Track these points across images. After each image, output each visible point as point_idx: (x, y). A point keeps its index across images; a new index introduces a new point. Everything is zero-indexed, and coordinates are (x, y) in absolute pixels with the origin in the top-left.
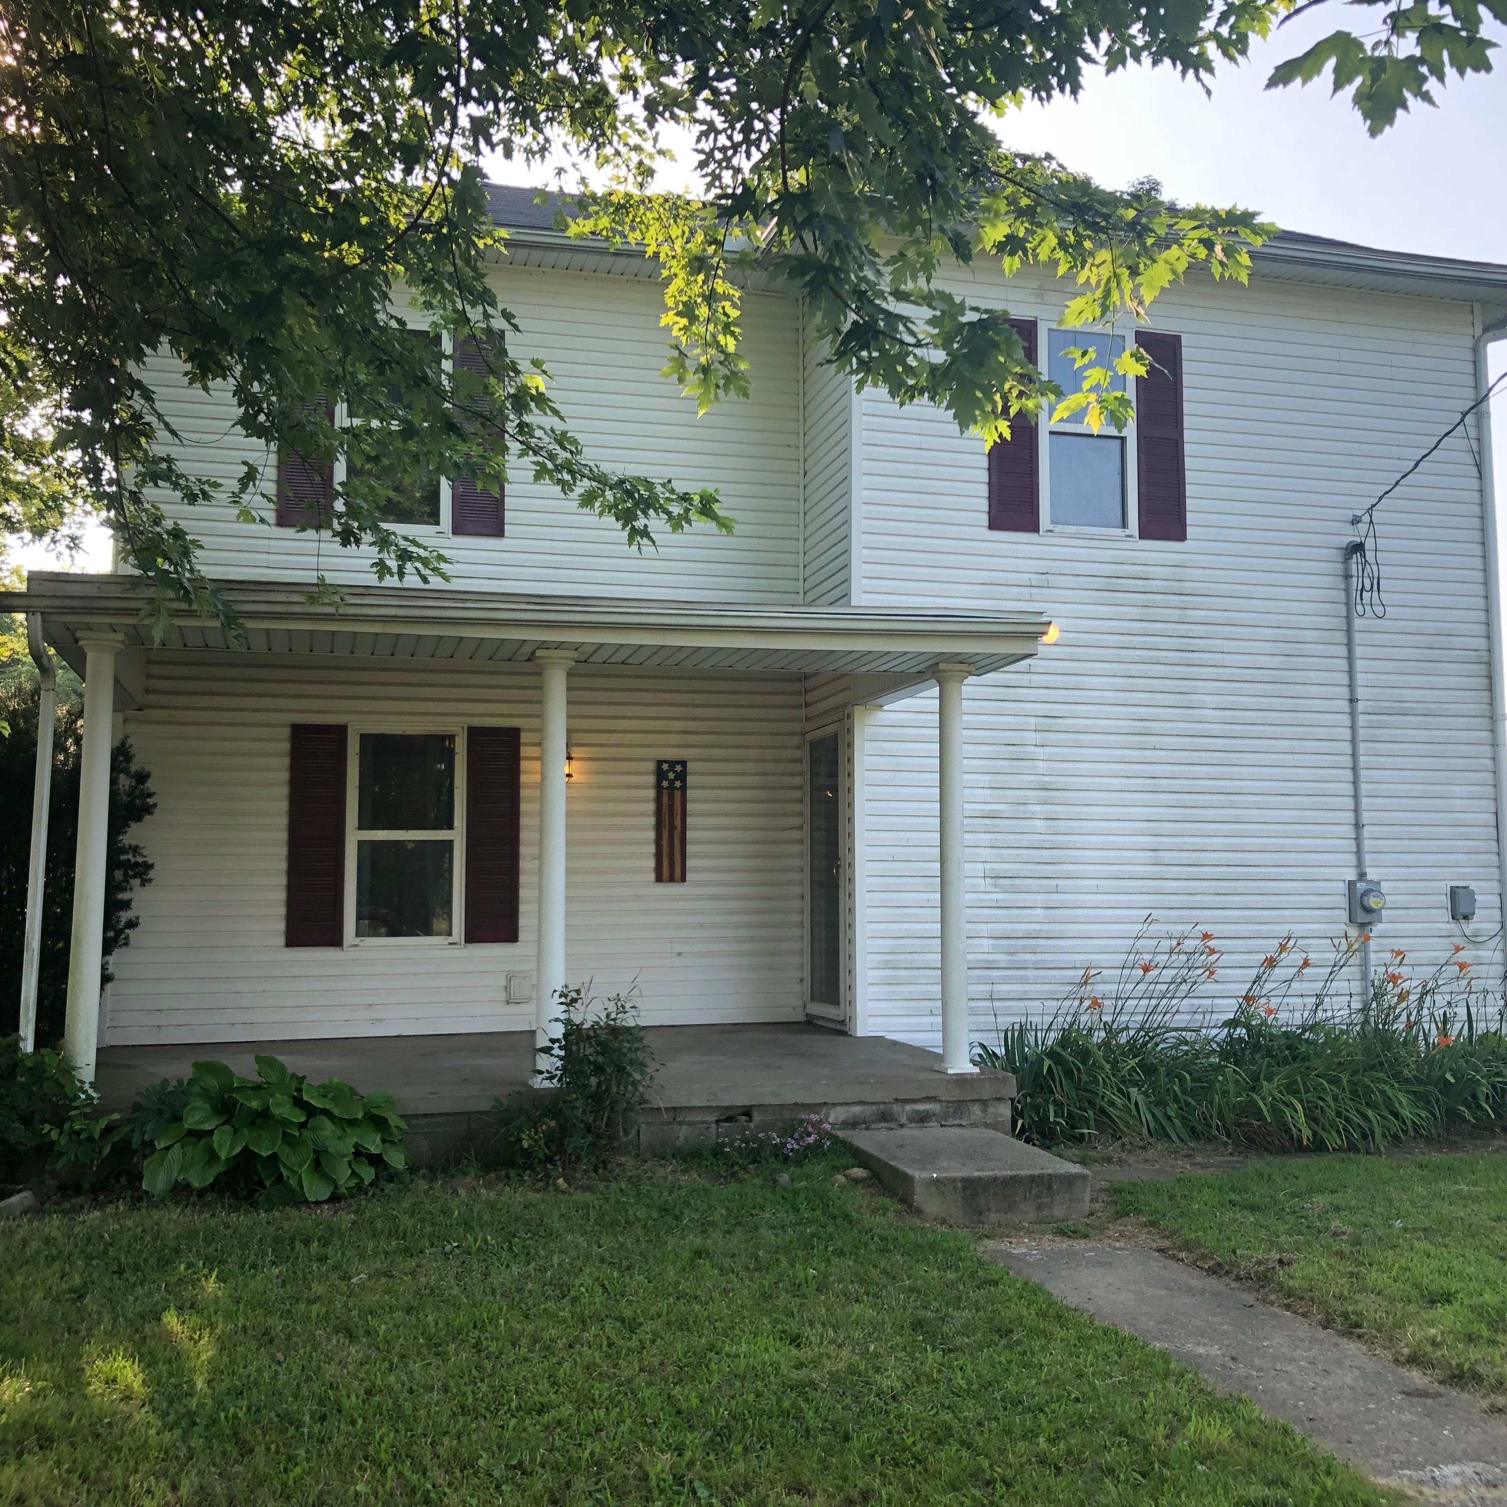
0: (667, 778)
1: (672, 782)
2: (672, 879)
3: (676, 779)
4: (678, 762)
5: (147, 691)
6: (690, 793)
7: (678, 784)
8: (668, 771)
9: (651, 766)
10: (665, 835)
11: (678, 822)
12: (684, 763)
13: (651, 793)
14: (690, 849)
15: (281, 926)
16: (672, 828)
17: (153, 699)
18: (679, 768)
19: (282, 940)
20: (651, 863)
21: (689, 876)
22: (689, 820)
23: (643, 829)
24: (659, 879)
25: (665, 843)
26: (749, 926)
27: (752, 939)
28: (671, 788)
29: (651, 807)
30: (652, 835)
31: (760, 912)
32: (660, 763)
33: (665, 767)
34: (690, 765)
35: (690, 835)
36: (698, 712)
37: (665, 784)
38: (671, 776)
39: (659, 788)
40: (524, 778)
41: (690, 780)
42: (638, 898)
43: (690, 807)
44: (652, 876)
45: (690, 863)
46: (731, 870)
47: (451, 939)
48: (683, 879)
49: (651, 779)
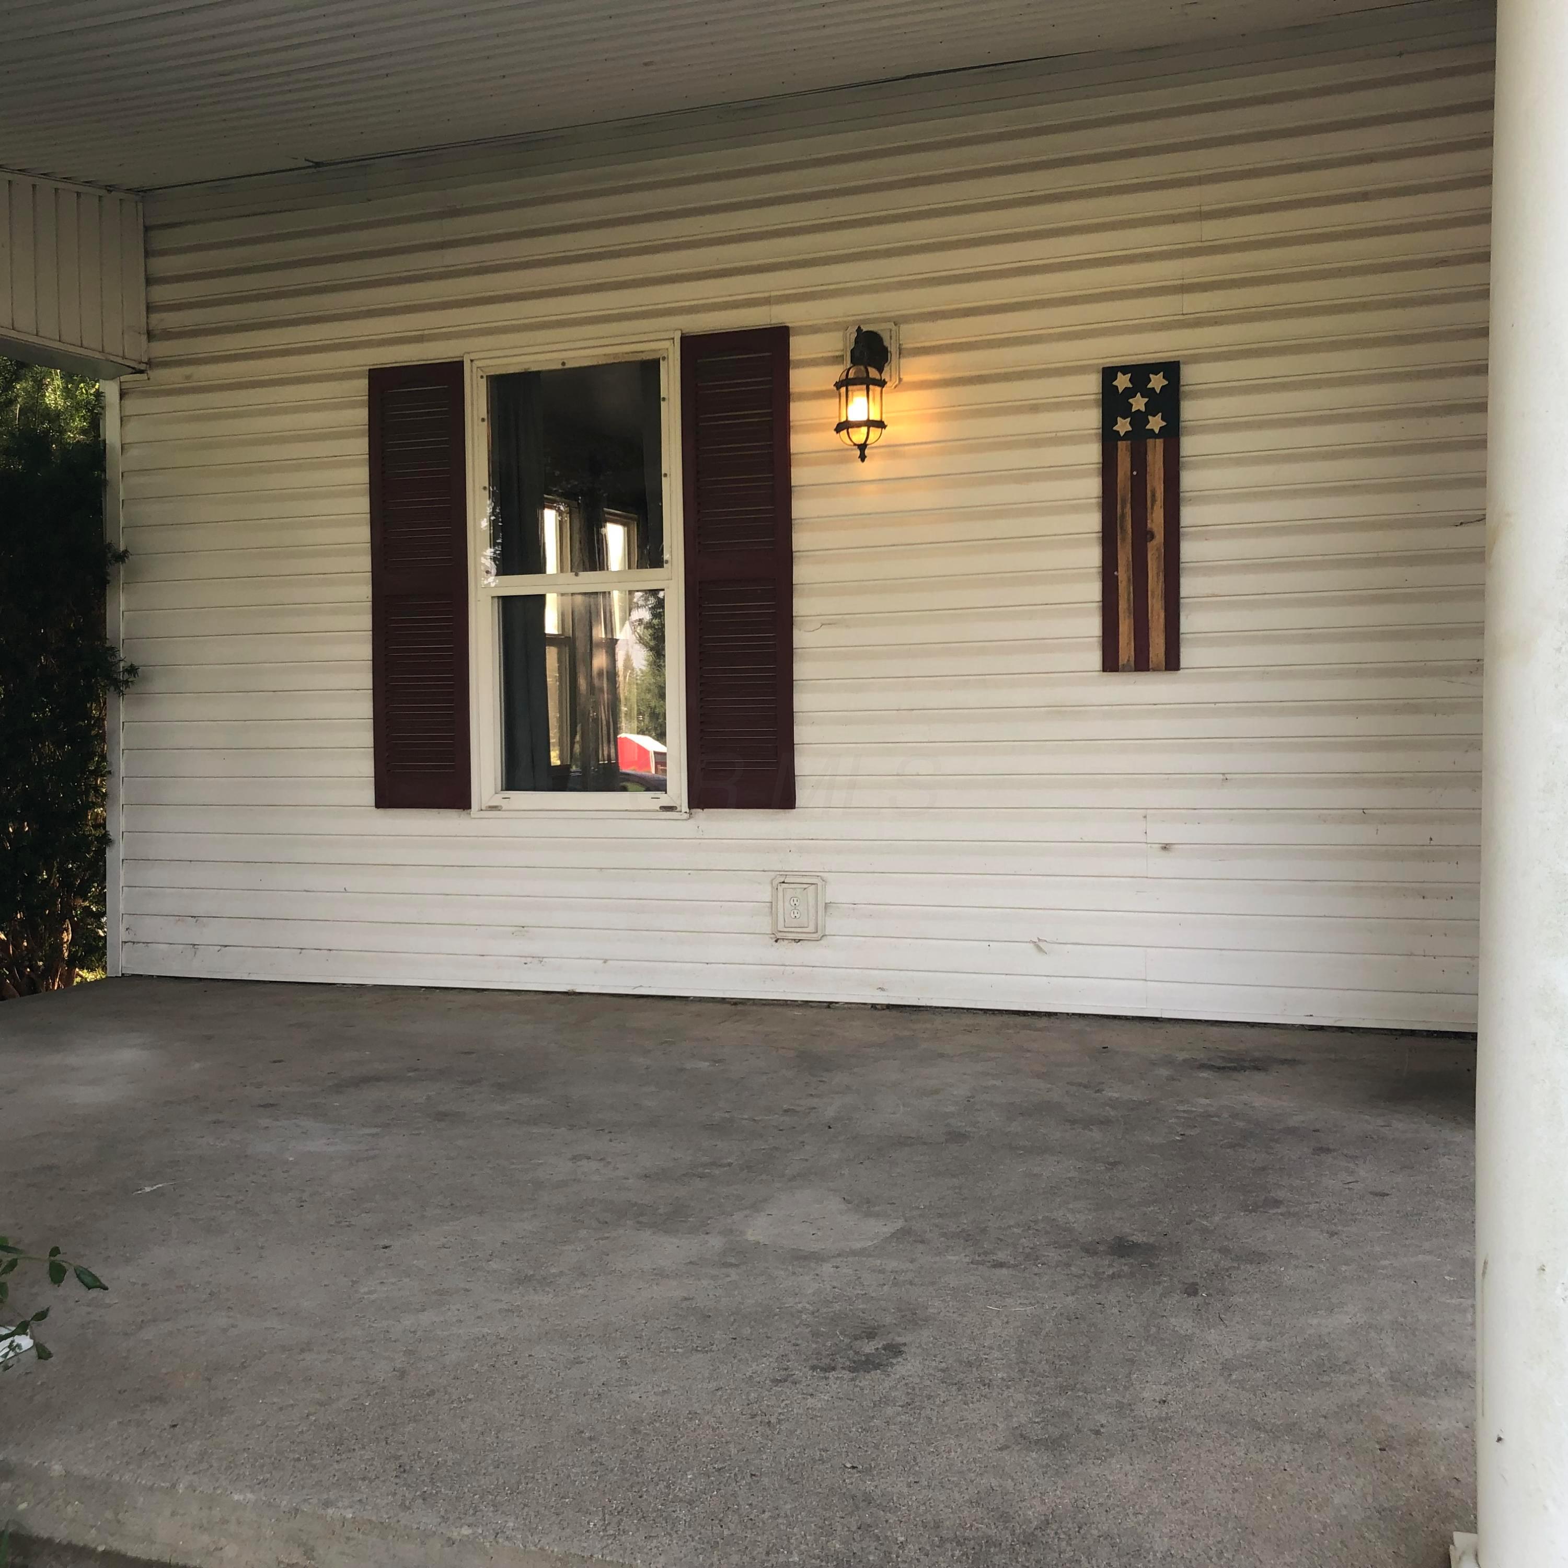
0: (1126, 411)
1: (1139, 419)
2: (1142, 664)
3: (1151, 409)
4: (1155, 368)
5: (151, 335)
6: (1189, 445)
7: (1156, 423)
8: (1130, 393)
9: (1092, 384)
10: (1124, 555)
11: (1156, 519)
12: (1171, 369)
13: (1092, 453)
14: (1188, 586)
15: (366, 767)
16: (1142, 536)
17: (161, 349)
18: (1157, 382)
19: (368, 795)
20: (1093, 626)
21: (1188, 655)
22: (1189, 515)
23: (1071, 541)
24: (1110, 664)
25: (1123, 574)
26: (1358, 779)
27: (1365, 815)
28: (1139, 434)
29: (1092, 486)
30: (1093, 556)
31: (1385, 745)
32: (1109, 374)
33: (1122, 382)
34: (1190, 375)
35: (1189, 550)
36: (1211, 230)
37: (1123, 426)
38: (1139, 403)
39: (1108, 438)
40: (799, 443)
41: (1190, 410)
42: (1059, 711)
43: (1189, 480)
44: (1095, 658)
45: (1189, 623)
46: (1309, 637)
47: (664, 799)
48: (1172, 663)
49: (1092, 418)
